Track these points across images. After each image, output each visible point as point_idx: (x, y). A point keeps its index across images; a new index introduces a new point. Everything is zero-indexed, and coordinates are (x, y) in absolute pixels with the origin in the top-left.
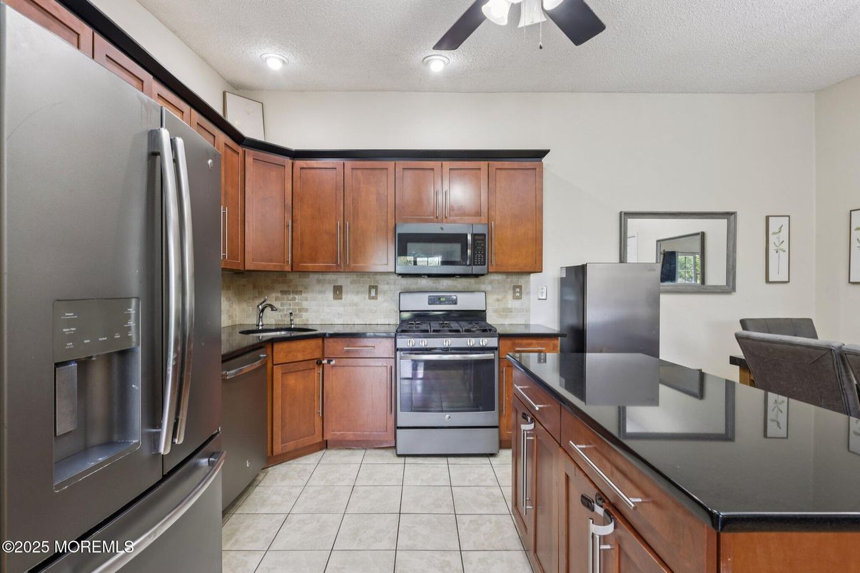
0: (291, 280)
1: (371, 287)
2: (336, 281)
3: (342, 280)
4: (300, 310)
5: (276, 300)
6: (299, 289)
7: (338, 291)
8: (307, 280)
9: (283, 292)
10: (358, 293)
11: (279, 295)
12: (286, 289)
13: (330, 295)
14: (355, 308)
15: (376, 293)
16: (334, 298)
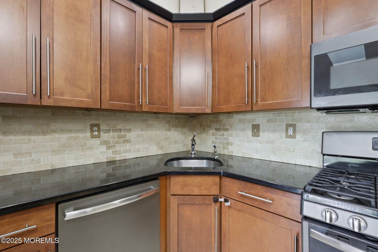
0: (221, 121)
1: (288, 126)
2: (254, 120)
3: (260, 118)
4: (227, 144)
5: (212, 135)
6: (227, 127)
7: (256, 129)
8: (232, 120)
9: (217, 129)
10: (274, 131)
11: (214, 131)
12: (218, 127)
13: (250, 133)
14: (271, 145)
15: (294, 131)
16: (253, 136)
